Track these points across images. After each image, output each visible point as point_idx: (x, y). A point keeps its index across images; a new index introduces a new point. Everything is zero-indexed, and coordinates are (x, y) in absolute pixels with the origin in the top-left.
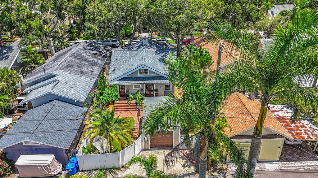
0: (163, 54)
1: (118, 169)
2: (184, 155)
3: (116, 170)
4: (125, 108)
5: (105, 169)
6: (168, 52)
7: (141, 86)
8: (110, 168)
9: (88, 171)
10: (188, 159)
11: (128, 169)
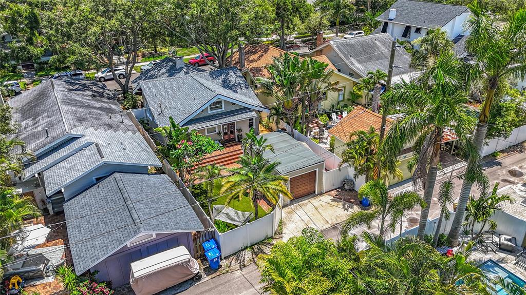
0: (223, 77)
1: (272, 237)
2: (334, 197)
3: (270, 240)
4: (229, 160)
5: (255, 244)
6: (228, 74)
7: (217, 128)
8: (261, 240)
9: (233, 255)
10: (344, 200)
11: (283, 234)
